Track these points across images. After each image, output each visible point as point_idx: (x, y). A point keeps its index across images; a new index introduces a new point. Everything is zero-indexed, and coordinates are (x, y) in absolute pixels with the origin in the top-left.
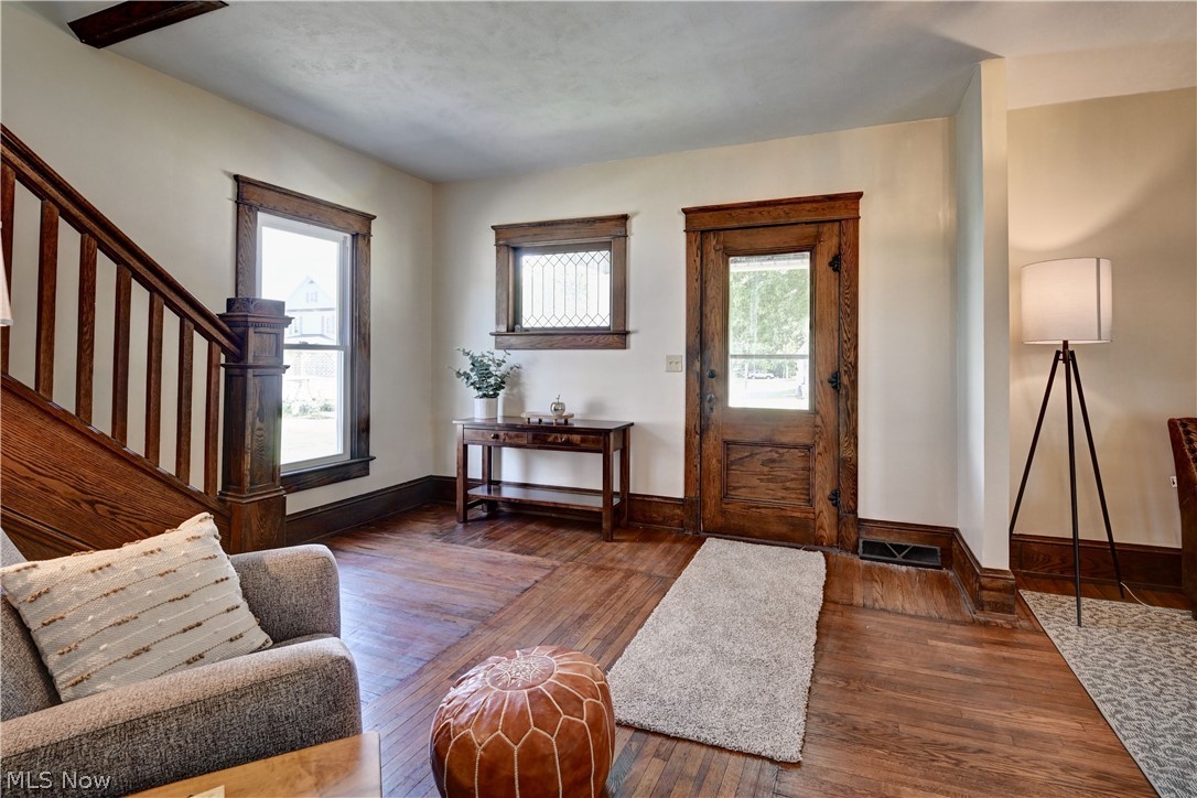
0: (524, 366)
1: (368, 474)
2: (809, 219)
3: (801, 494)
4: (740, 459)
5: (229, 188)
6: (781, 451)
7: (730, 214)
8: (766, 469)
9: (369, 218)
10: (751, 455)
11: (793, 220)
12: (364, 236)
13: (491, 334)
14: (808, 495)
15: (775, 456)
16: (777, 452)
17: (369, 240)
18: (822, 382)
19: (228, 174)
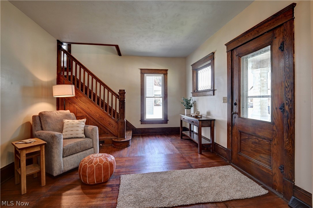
0: (197, 101)
1: (167, 123)
2: (267, 30)
3: (267, 161)
4: (244, 139)
5: (139, 71)
6: (260, 139)
7: (239, 41)
8: (253, 146)
9: (167, 70)
10: (248, 138)
11: (260, 34)
12: (166, 74)
13: (191, 93)
14: (270, 163)
15: (257, 141)
16: (258, 139)
17: (167, 75)
18: (276, 108)
19: (139, 69)
